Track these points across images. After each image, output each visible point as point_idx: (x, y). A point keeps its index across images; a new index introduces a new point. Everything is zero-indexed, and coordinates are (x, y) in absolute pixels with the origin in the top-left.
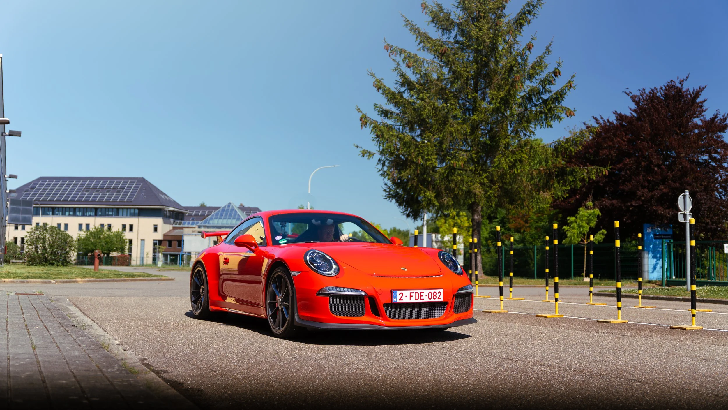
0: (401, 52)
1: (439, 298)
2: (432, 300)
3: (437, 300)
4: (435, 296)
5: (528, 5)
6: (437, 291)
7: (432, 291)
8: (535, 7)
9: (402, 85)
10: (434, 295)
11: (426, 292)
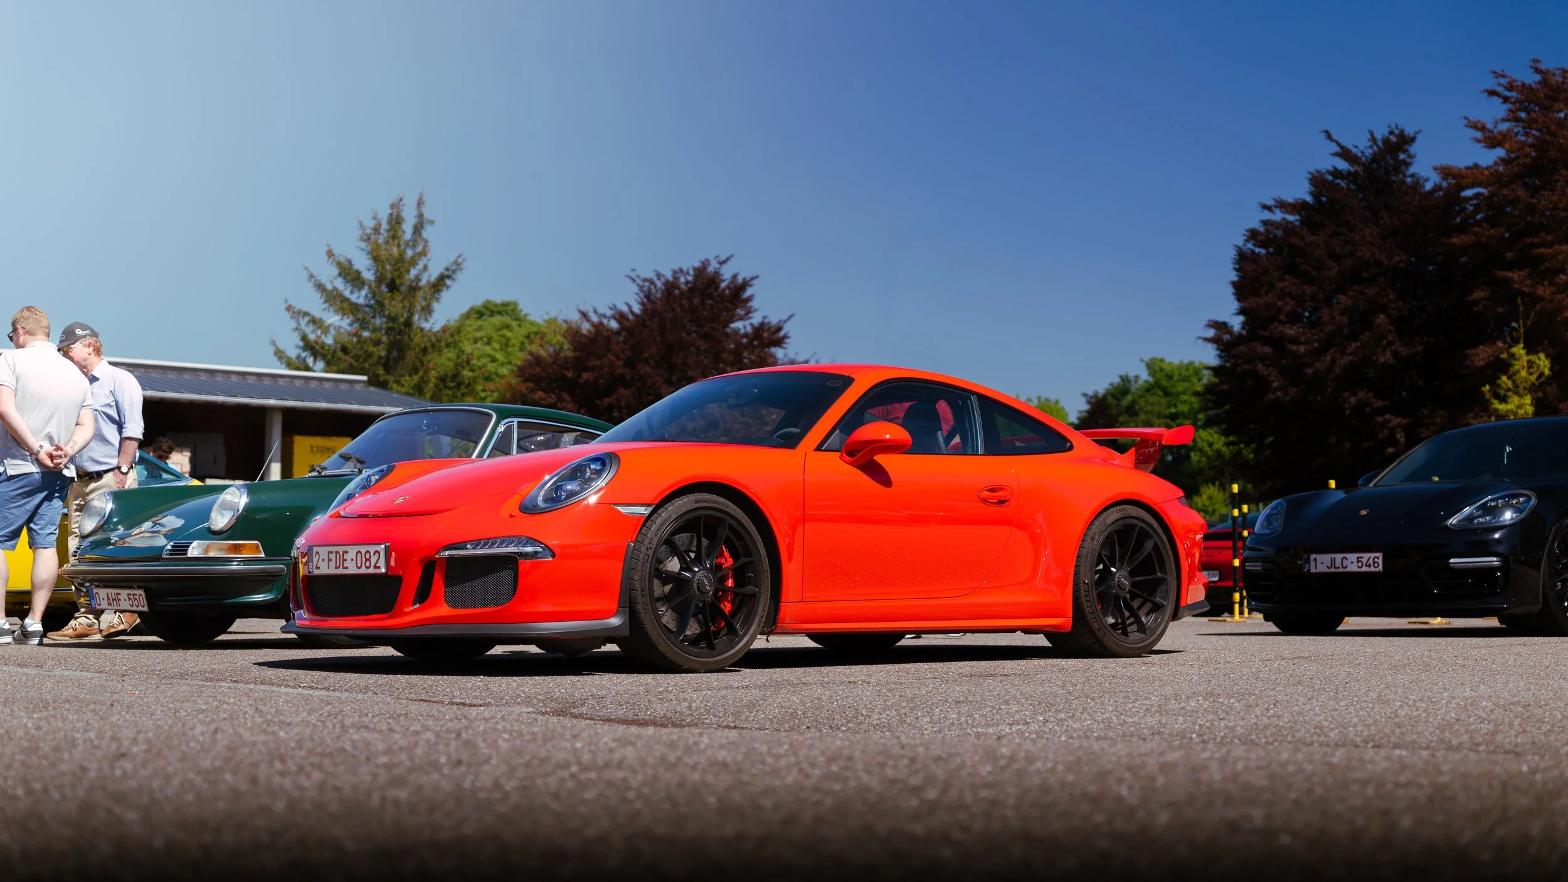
0: (306, 314)
1: (375, 567)
2: (363, 571)
3: (372, 571)
4: (369, 560)
5: (447, 269)
6: (372, 549)
7: (363, 549)
8: (454, 272)
9: (305, 348)
10: (367, 560)
11: (352, 551)
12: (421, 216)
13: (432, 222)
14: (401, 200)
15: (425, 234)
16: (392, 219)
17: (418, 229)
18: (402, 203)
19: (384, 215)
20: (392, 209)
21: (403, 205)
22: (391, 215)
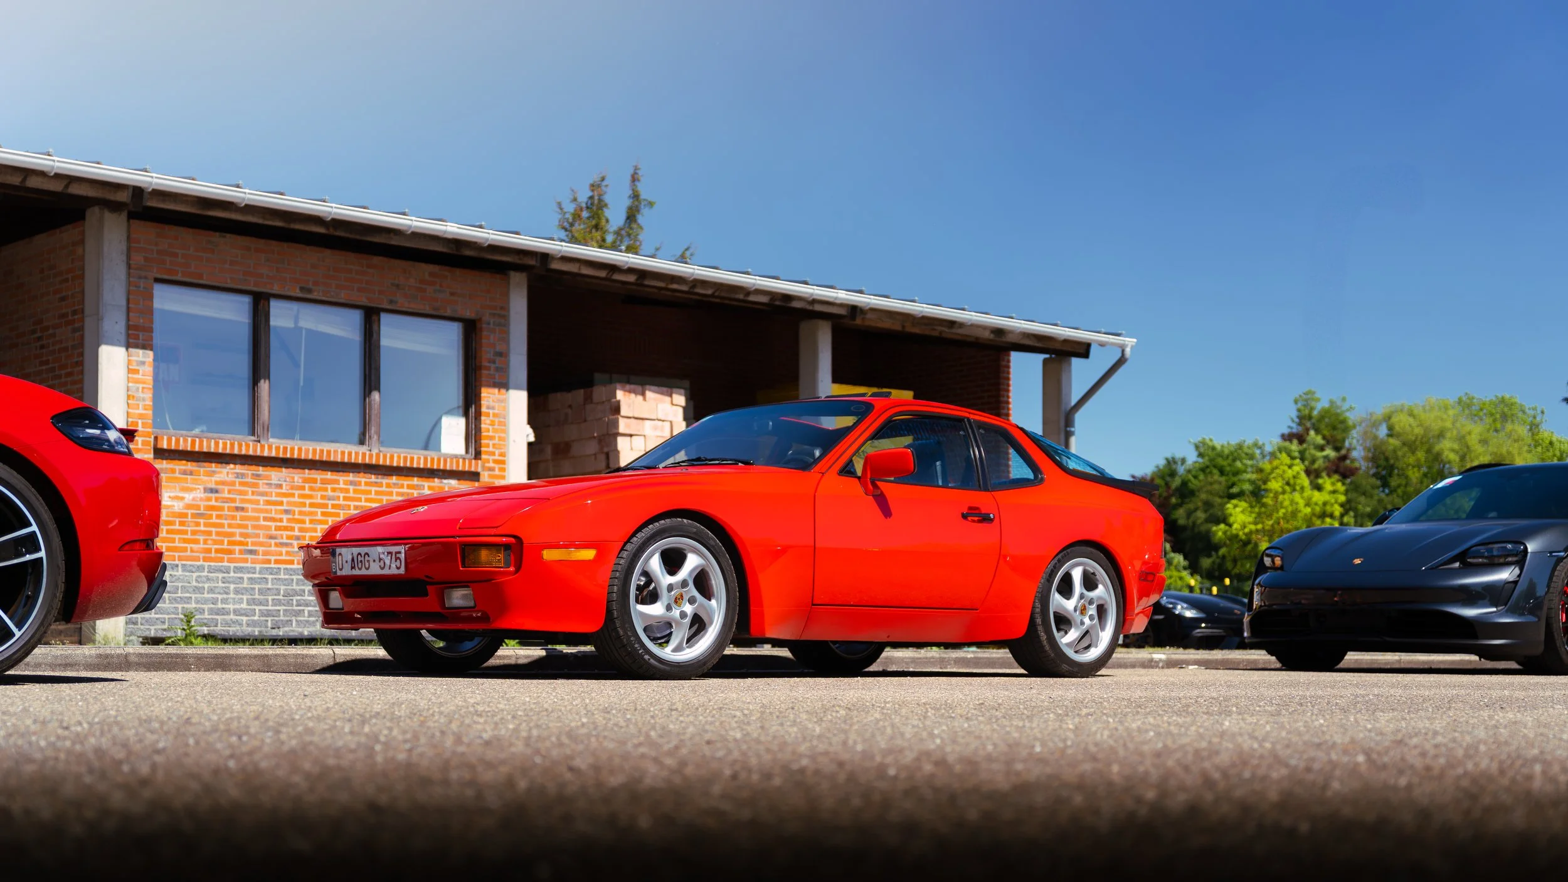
12: (635, 196)
13: (651, 204)
14: (603, 179)
15: (640, 219)
16: (592, 204)
17: (631, 216)
18: (604, 183)
19: (583, 196)
20: (593, 191)
21: (606, 186)
22: (591, 198)
